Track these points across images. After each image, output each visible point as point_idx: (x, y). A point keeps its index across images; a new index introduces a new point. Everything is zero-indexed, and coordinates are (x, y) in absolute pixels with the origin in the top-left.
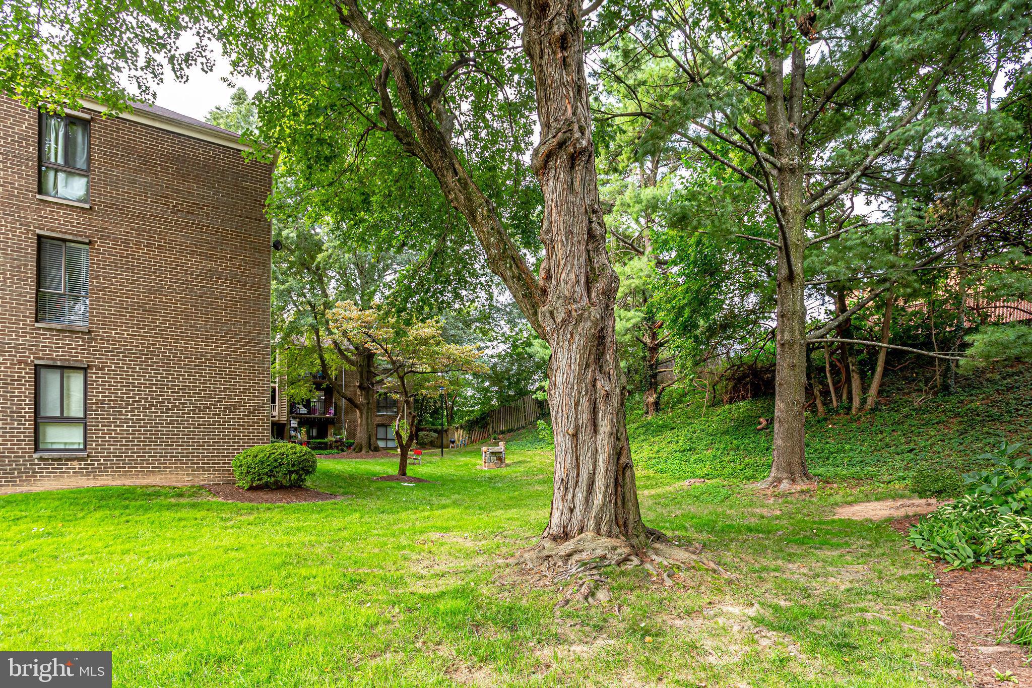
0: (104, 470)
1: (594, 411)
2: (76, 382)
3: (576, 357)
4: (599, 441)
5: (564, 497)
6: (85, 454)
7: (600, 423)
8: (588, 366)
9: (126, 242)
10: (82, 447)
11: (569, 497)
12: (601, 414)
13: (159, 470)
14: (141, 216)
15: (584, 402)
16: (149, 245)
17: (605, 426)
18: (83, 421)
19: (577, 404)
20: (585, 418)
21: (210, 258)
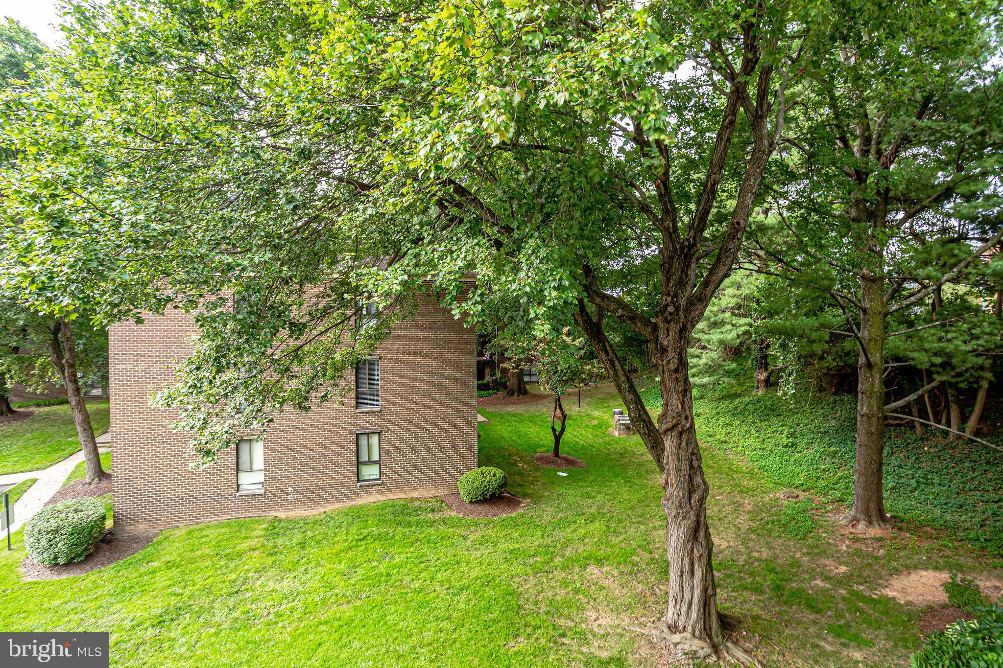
0: (389, 490)
1: (692, 564)
2: (375, 439)
3: (682, 536)
4: (695, 582)
5: (675, 606)
6: (380, 482)
7: (696, 572)
8: (688, 541)
9: (397, 354)
10: (378, 477)
11: (678, 607)
12: (696, 567)
13: (417, 488)
14: (405, 336)
15: (687, 560)
16: (409, 353)
17: (698, 574)
18: (378, 462)
19: (682, 560)
20: (687, 568)
21: (442, 354)
